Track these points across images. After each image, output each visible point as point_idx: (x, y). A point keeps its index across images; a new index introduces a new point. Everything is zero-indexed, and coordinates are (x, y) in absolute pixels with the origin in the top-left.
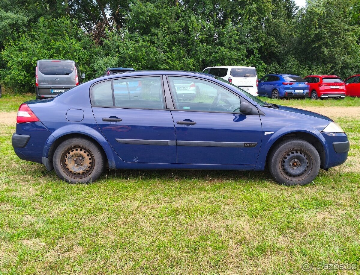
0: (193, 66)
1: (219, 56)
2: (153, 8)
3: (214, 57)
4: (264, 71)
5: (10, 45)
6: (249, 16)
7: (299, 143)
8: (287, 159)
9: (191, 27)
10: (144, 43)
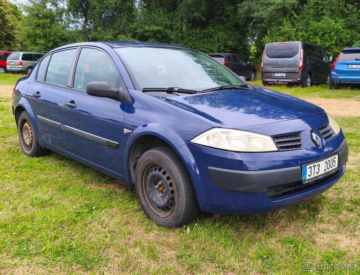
5: (271, 31)
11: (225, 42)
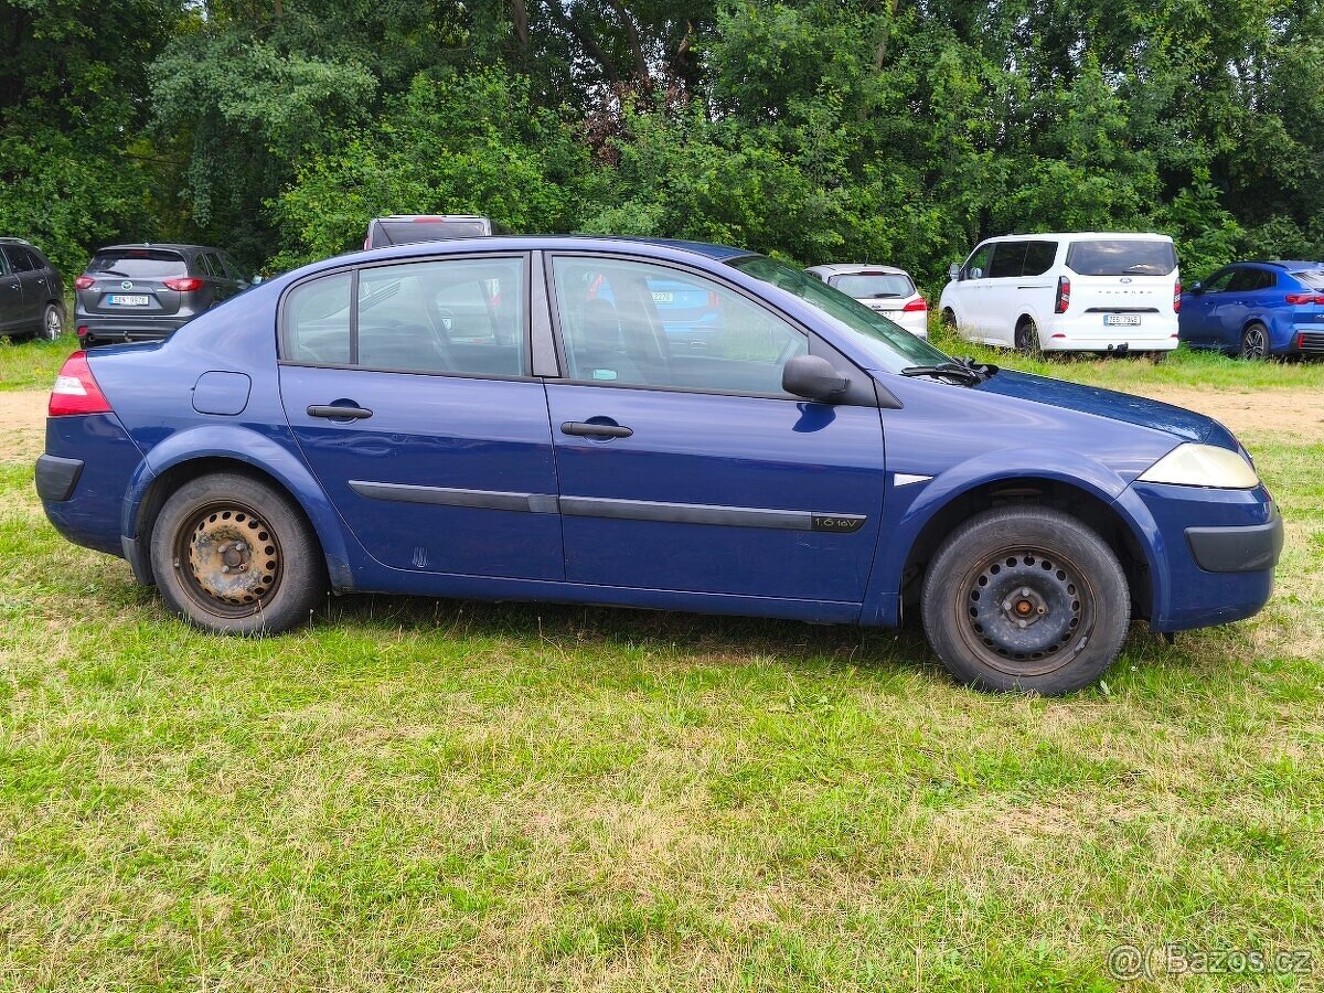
0: (944, 235)
1: (1041, 196)
2: (799, 23)
3: (1022, 200)
4: (1231, 251)
5: (312, 170)
6: (1173, 36)
7: (1036, 525)
8: (989, 584)
9: (940, 89)
10: (756, 154)
11: (93, 199)
